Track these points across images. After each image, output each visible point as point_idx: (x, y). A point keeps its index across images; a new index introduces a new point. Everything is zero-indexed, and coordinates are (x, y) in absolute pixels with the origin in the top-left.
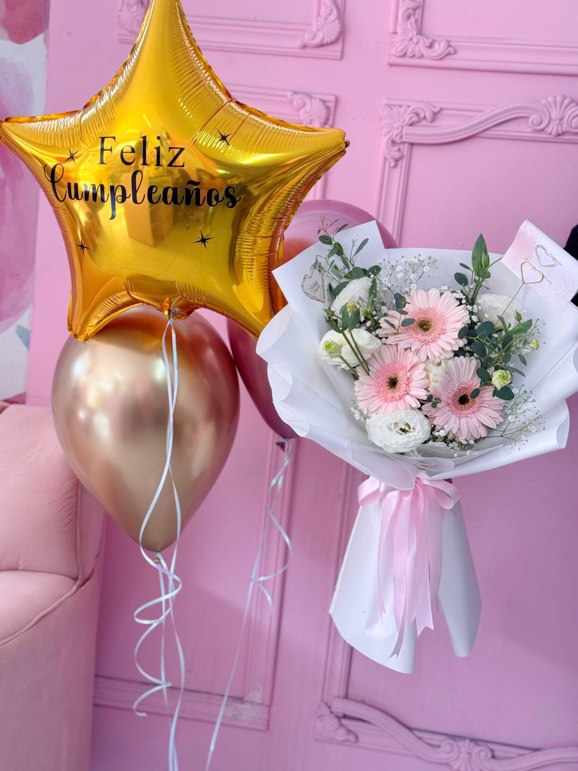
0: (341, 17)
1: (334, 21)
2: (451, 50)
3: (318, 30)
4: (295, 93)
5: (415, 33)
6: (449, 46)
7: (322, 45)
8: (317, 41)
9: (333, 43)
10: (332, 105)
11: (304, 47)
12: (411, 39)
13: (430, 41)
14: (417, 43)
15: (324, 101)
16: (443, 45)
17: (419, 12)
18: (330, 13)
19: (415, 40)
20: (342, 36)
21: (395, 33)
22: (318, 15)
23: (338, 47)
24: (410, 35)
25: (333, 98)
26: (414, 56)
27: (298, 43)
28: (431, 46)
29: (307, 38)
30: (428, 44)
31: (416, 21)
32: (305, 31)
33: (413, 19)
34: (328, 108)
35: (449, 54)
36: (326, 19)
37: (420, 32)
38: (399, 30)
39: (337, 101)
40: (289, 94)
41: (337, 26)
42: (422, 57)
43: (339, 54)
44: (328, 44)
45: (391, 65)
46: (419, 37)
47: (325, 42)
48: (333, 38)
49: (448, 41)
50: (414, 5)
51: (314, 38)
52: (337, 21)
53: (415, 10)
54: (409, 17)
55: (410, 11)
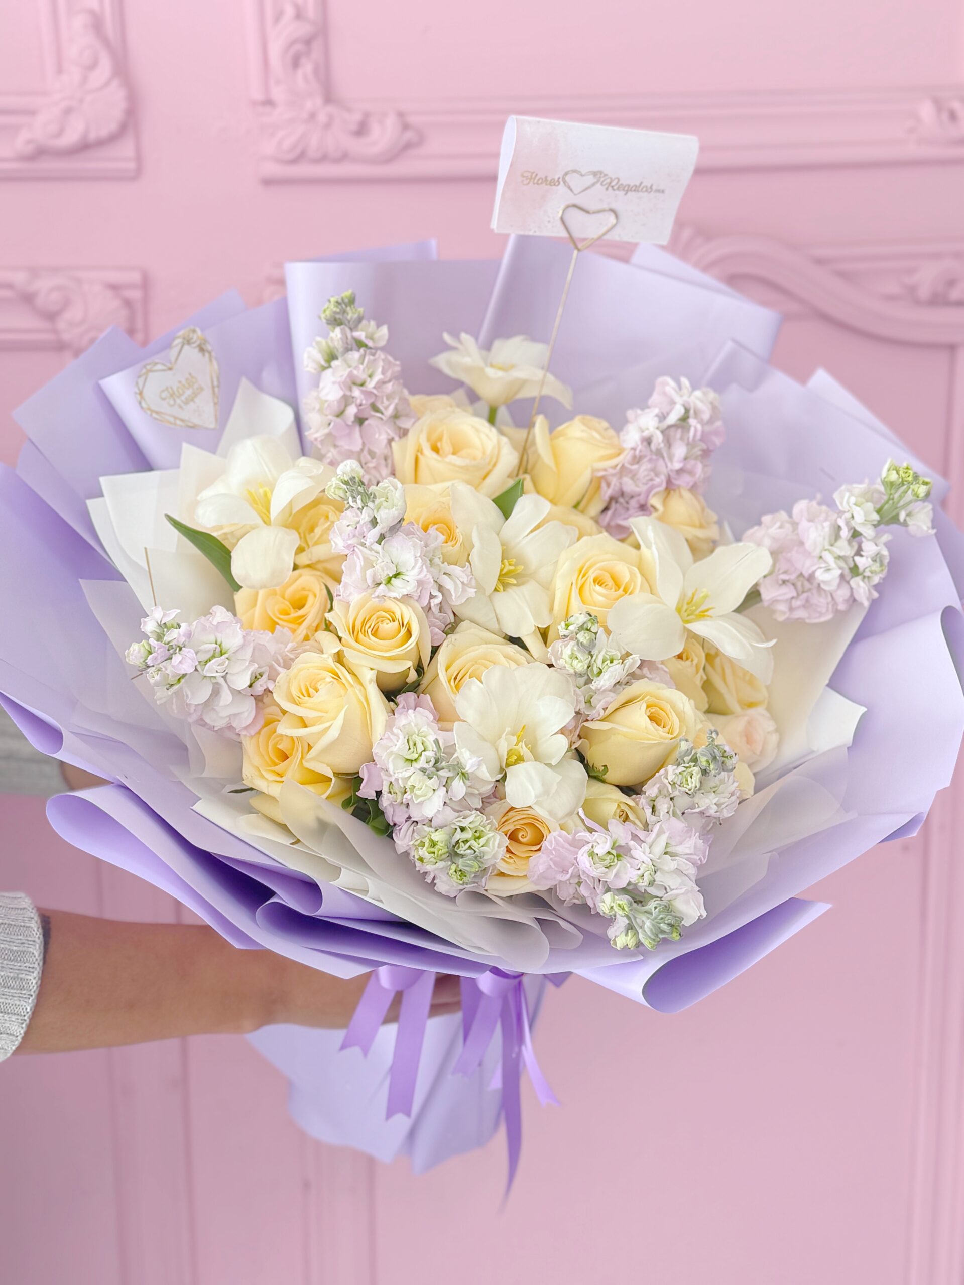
0: (125, 73)
1: (108, 84)
2: (409, 135)
3: (68, 111)
4: (35, 273)
5: (319, 101)
6: (406, 127)
7: (84, 147)
8: (71, 137)
9: (113, 138)
10: (135, 294)
11: (40, 152)
12: (312, 116)
13: (357, 117)
14: (328, 126)
15: (115, 288)
16: (391, 122)
17: (317, 46)
18: (92, 66)
19: (322, 118)
20: (131, 122)
22: (60, 70)
23: (126, 148)
24: (309, 105)
25: (135, 277)
26: (324, 158)
27: (19, 145)
28: (362, 130)
29: (40, 131)
30: (354, 127)
31: (316, 70)
32: (32, 113)
33: (307, 67)
34: (128, 303)
35: (408, 146)
36: (85, 79)
37: (330, 98)
38: (278, 93)
39: (146, 284)
40: (19, 278)
41: (117, 96)
42: (344, 157)
43: (132, 165)
44: (101, 143)
45: (268, 182)
46: (330, 109)
47: (93, 136)
48: (113, 126)
49: (401, 115)
50: (304, 29)
51: (62, 129)
52: (115, 83)
53: (308, 42)
54: (296, 63)
55: (299, 47)
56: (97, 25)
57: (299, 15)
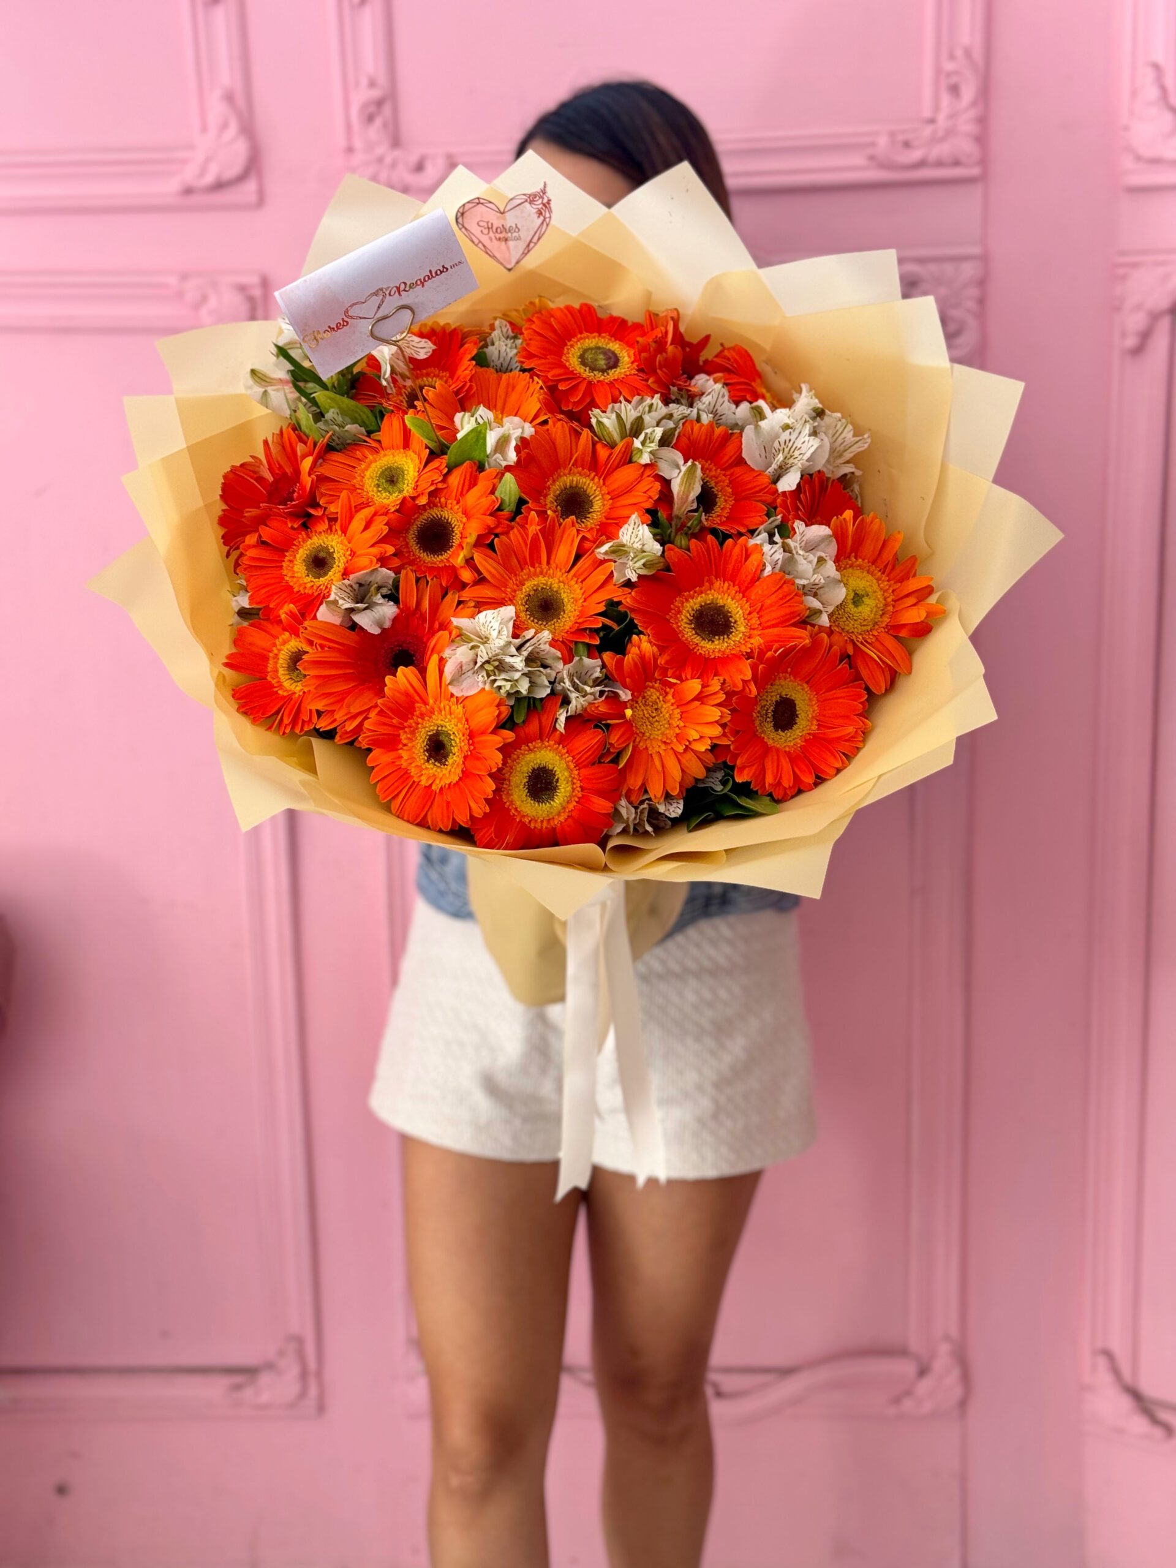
0: (248, 130)
1: (235, 138)
3: (208, 159)
4: (184, 277)
5: (386, 146)
6: (453, 165)
7: (219, 186)
8: (209, 179)
9: (240, 178)
10: (257, 292)
11: (188, 191)
12: (382, 158)
13: (416, 158)
14: (394, 164)
15: (242, 288)
16: (441, 163)
17: (387, 106)
18: (224, 126)
19: (388, 160)
20: (253, 166)
21: (350, 150)
22: (204, 129)
23: (250, 187)
24: (379, 150)
25: (255, 280)
27: (173, 185)
28: (419, 167)
29: (189, 175)
30: (414, 166)
31: (385, 125)
32: (184, 162)
33: (378, 122)
34: (251, 299)
36: (220, 136)
37: (396, 142)
38: (358, 144)
39: (265, 284)
40: (173, 280)
41: (240, 150)
42: (407, 189)
43: (253, 198)
44: (232, 182)
46: (396, 152)
47: (224, 177)
48: (240, 170)
49: (449, 156)
50: (376, 93)
51: (203, 172)
52: (241, 138)
53: (379, 103)
54: (370, 119)
55: (372, 109)
56: (229, 98)
57: (372, 84)
